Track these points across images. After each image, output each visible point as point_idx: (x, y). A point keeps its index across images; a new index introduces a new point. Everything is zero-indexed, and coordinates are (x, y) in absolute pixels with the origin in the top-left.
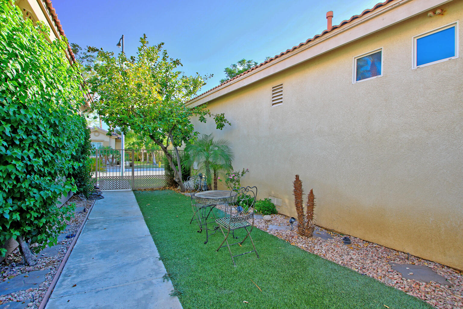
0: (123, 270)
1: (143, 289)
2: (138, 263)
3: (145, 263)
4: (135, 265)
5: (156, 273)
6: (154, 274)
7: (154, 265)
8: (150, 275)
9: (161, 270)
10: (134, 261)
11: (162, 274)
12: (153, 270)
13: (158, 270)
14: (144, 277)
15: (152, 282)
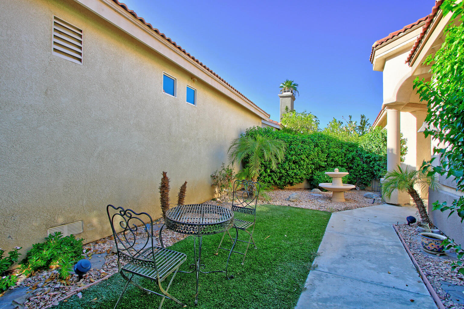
0: (355, 297)
1: (339, 268)
2: (335, 297)
3: (325, 294)
4: (339, 296)
5: (321, 276)
6: (323, 276)
7: (317, 286)
8: (327, 277)
9: (314, 277)
10: (339, 305)
11: (315, 272)
12: (321, 280)
13: (316, 278)
14: (334, 278)
15: (328, 270)
